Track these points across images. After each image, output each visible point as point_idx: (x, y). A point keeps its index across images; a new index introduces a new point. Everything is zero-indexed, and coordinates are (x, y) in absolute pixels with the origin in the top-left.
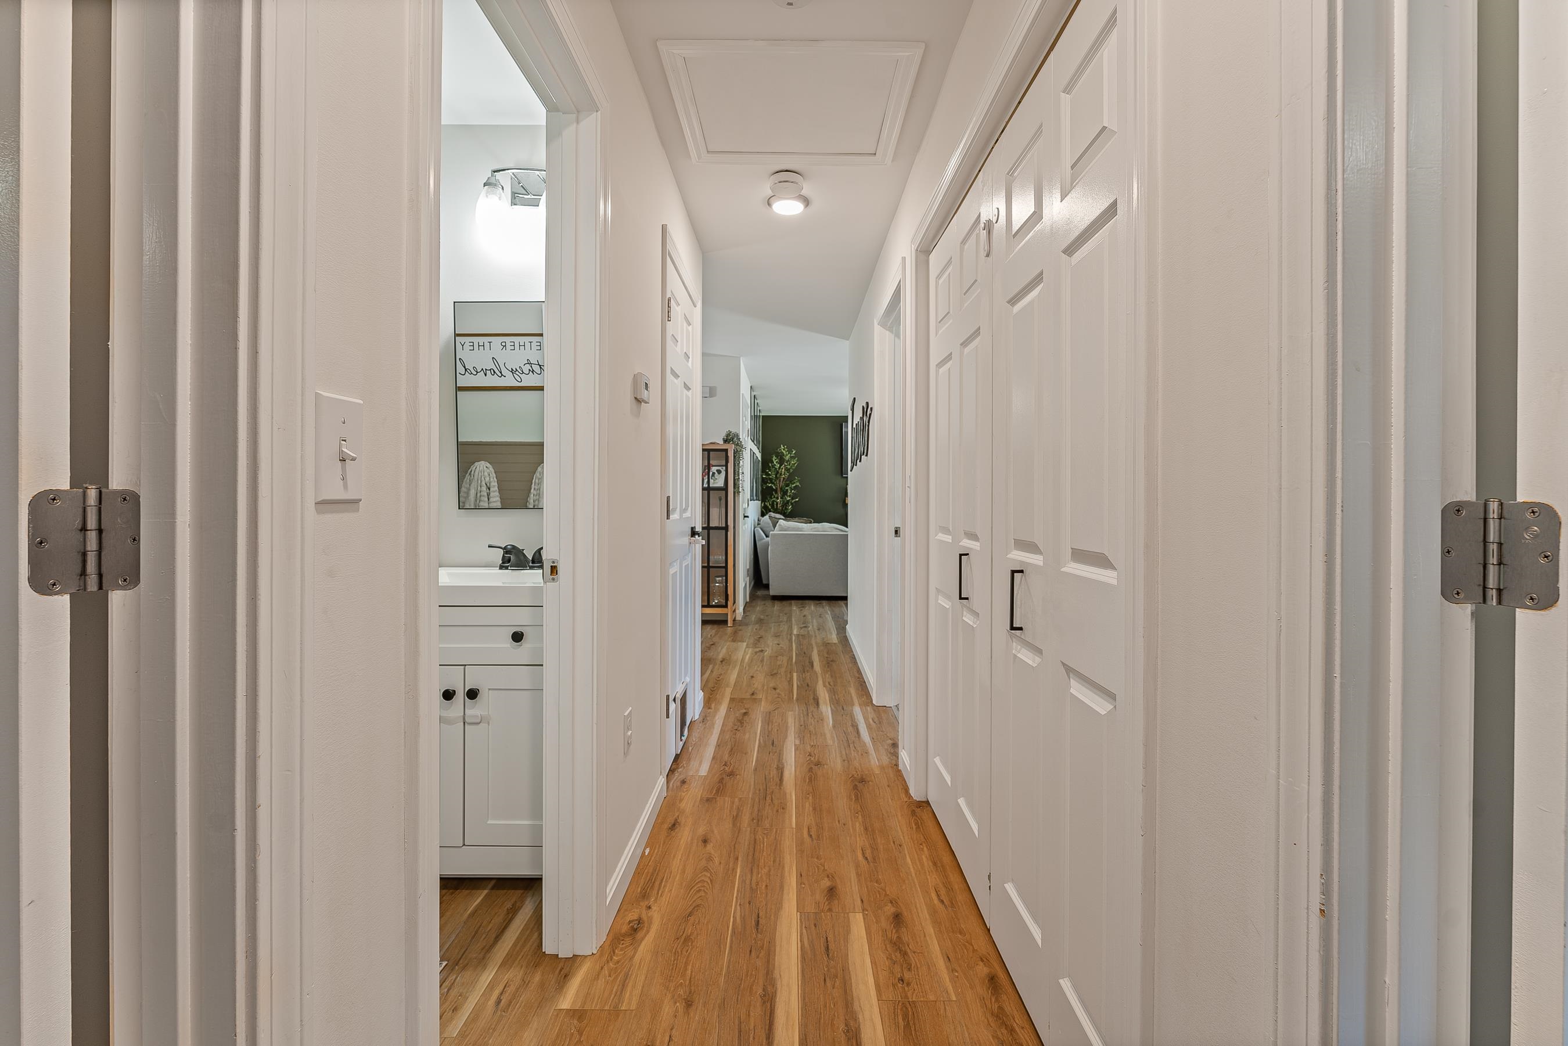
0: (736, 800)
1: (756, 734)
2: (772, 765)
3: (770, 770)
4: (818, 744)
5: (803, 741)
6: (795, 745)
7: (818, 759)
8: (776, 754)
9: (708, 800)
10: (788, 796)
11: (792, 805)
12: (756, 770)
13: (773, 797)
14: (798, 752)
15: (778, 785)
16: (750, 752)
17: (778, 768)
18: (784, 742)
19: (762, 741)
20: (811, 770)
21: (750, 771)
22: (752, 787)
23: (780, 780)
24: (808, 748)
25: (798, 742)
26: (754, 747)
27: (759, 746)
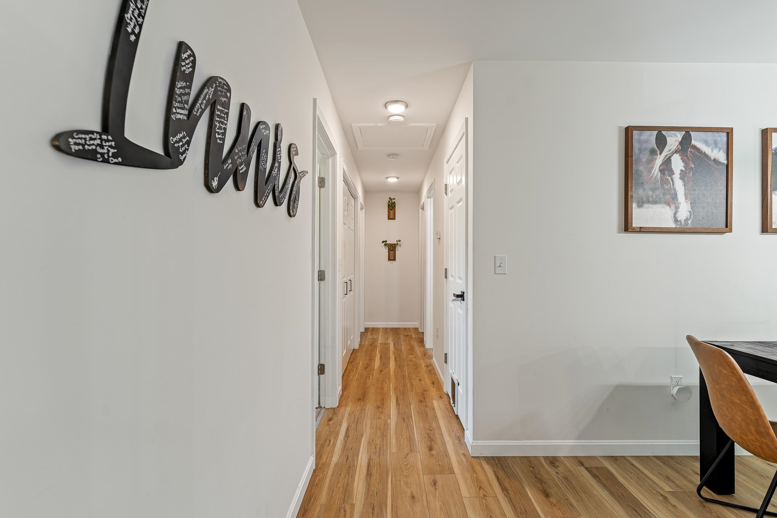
0: (414, 391)
1: (416, 427)
2: (402, 406)
3: (403, 404)
4: (376, 420)
5: (385, 422)
6: (390, 419)
7: (378, 409)
8: (401, 412)
9: (426, 391)
10: (393, 393)
11: (392, 390)
12: (410, 404)
13: (400, 392)
14: (389, 414)
15: (398, 397)
16: (416, 413)
17: (399, 405)
18: (397, 422)
19: (411, 421)
20: (383, 404)
21: (413, 403)
22: (409, 396)
23: (397, 399)
24: (382, 416)
25: (389, 421)
26: (414, 417)
27: (412, 417)
